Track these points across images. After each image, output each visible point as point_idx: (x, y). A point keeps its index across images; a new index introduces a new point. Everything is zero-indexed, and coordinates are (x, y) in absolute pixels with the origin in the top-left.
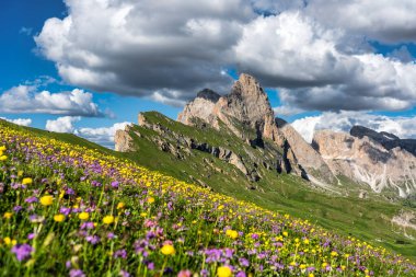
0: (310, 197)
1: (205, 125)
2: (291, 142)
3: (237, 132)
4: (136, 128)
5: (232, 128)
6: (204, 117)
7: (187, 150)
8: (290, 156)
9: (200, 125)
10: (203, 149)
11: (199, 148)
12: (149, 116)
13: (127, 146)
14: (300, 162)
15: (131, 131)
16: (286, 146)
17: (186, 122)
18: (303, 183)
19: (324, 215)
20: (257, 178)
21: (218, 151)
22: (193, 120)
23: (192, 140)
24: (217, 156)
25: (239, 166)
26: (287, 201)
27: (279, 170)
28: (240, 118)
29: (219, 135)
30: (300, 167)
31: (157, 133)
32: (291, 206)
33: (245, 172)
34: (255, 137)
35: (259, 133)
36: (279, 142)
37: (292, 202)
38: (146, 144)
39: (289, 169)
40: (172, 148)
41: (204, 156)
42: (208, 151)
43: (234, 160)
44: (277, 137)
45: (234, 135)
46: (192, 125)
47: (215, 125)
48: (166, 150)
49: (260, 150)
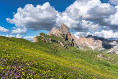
0: (79, 51)
1: (54, 36)
2: (74, 39)
3: (61, 37)
4: (38, 37)
5: (60, 36)
6: (54, 34)
7: (50, 41)
8: (74, 42)
9: (53, 36)
10: (54, 41)
11: (53, 41)
12: (41, 34)
13: (36, 41)
14: (76, 43)
15: (37, 37)
16: (73, 40)
17: (50, 35)
18: (77, 48)
19: (82, 55)
20: (67, 48)
21: (57, 41)
22: (51, 34)
23: (51, 39)
24: (57, 42)
25: (62, 45)
26: (73, 53)
27: (72, 45)
28: (62, 34)
29: (57, 38)
30: (76, 45)
31: (43, 38)
32: (74, 54)
33: (64, 46)
34: (66, 38)
35: (67, 37)
36: (71, 39)
37: (74, 53)
38: (40, 40)
39: (74, 45)
40: (47, 41)
41: (54, 43)
42: (55, 41)
43: (61, 43)
44: (71, 38)
45: (61, 38)
46: (51, 35)
47: (57, 35)
48: (45, 42)
49: (67, 41)
